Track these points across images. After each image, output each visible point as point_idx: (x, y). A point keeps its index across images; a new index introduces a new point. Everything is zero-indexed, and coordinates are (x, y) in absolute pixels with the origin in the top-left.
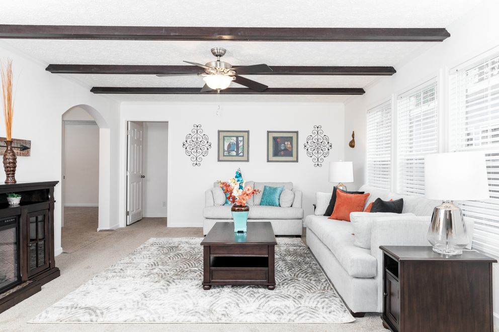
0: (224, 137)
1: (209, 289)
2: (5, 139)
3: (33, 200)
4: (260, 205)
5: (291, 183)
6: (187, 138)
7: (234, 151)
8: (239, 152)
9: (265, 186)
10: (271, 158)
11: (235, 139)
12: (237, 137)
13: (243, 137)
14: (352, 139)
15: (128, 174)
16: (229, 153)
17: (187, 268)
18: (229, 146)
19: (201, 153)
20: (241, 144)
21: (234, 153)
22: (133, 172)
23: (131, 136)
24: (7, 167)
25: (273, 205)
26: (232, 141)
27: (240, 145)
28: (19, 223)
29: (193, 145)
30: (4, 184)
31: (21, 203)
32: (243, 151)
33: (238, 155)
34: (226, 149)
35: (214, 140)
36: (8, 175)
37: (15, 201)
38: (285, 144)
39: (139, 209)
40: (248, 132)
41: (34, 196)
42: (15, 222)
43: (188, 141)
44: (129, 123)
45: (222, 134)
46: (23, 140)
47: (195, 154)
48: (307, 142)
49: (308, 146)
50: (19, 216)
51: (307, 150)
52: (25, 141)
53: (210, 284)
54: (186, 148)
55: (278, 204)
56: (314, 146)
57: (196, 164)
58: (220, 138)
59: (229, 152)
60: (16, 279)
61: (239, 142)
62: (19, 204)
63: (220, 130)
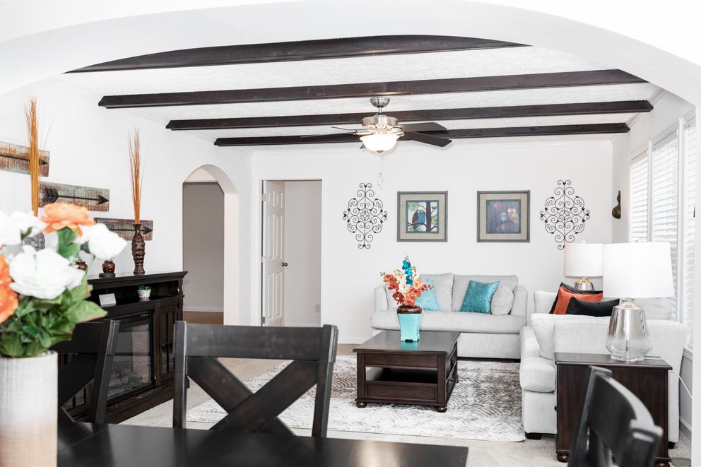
0: (407, 202)
1: (364, 406)
2: (133, 221)
3: (160, 294)
4: (461, 310)
5: (515, 276)
6: (350, 204)
7: (422, 224)
8: (432, 226)
9: (470, 281)
10: (484, 235)
11: (424, 205)
12: (428, 203)
13: (437, 201)
14: (617, 203)
15: (264, 260)
16: (415, 227)
17: (341, 387)
18: (416, 216)
19: (371, 228)
20: (434, 213)
21: (423, 228)
22: (271, 257)
23: (267, 203)
24: (137, 255)
25: (481, 312)
26: (420, 208)
27: (432, 215)
28: (152, 319)
29: (359, 216)
30: (133, 275)
31: (151, 297)
32: (438, 224)
33: (429, 230)
34: (410, 221)
35: (391, 207)
36: (136, 263)
37: (145, 294)
38: (507, 213)
39: (279, 314)
40: (445, 193)
41: (161, 289)
42: (148, 317)
43: (352, 209)
44: (265, 182)
45: (404, 198)
46: (145, 221)
47: (362, 230)
48: (546, 209)
49: (547, 215)
50: (153, 311)
51: (546, 221)
52: (148, 221)
53: (366, 401)
54: (349, 221)
55: (488, 310)
56: (558, 215)
57: (364, 245)
58: (401, 204)
59: (415, 225)
60: (151, 382)
61: (432, 210)
62: (149, 298)
63: (401, 191)
